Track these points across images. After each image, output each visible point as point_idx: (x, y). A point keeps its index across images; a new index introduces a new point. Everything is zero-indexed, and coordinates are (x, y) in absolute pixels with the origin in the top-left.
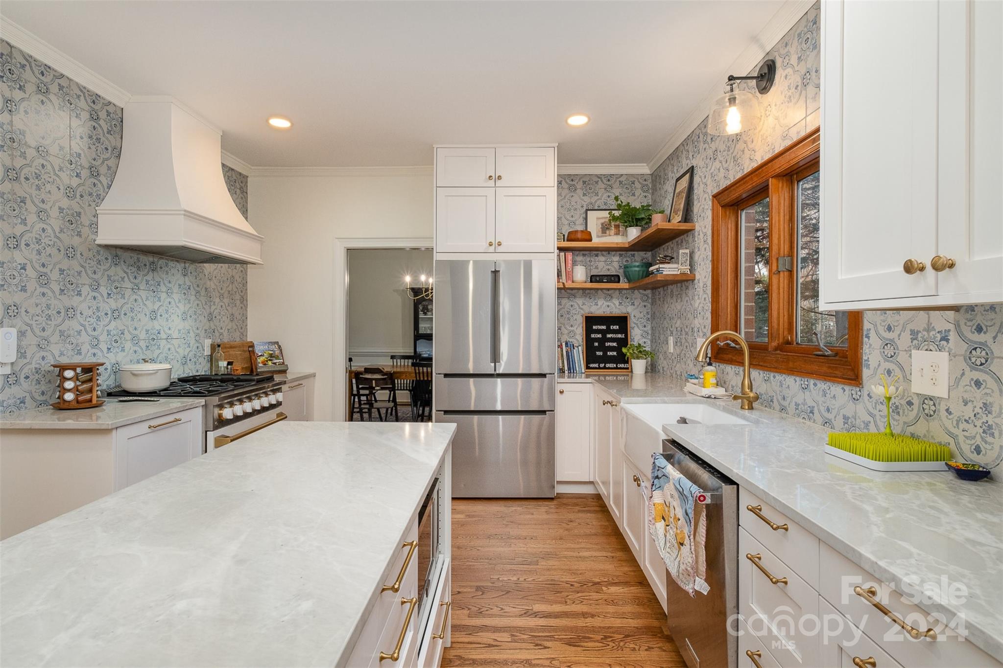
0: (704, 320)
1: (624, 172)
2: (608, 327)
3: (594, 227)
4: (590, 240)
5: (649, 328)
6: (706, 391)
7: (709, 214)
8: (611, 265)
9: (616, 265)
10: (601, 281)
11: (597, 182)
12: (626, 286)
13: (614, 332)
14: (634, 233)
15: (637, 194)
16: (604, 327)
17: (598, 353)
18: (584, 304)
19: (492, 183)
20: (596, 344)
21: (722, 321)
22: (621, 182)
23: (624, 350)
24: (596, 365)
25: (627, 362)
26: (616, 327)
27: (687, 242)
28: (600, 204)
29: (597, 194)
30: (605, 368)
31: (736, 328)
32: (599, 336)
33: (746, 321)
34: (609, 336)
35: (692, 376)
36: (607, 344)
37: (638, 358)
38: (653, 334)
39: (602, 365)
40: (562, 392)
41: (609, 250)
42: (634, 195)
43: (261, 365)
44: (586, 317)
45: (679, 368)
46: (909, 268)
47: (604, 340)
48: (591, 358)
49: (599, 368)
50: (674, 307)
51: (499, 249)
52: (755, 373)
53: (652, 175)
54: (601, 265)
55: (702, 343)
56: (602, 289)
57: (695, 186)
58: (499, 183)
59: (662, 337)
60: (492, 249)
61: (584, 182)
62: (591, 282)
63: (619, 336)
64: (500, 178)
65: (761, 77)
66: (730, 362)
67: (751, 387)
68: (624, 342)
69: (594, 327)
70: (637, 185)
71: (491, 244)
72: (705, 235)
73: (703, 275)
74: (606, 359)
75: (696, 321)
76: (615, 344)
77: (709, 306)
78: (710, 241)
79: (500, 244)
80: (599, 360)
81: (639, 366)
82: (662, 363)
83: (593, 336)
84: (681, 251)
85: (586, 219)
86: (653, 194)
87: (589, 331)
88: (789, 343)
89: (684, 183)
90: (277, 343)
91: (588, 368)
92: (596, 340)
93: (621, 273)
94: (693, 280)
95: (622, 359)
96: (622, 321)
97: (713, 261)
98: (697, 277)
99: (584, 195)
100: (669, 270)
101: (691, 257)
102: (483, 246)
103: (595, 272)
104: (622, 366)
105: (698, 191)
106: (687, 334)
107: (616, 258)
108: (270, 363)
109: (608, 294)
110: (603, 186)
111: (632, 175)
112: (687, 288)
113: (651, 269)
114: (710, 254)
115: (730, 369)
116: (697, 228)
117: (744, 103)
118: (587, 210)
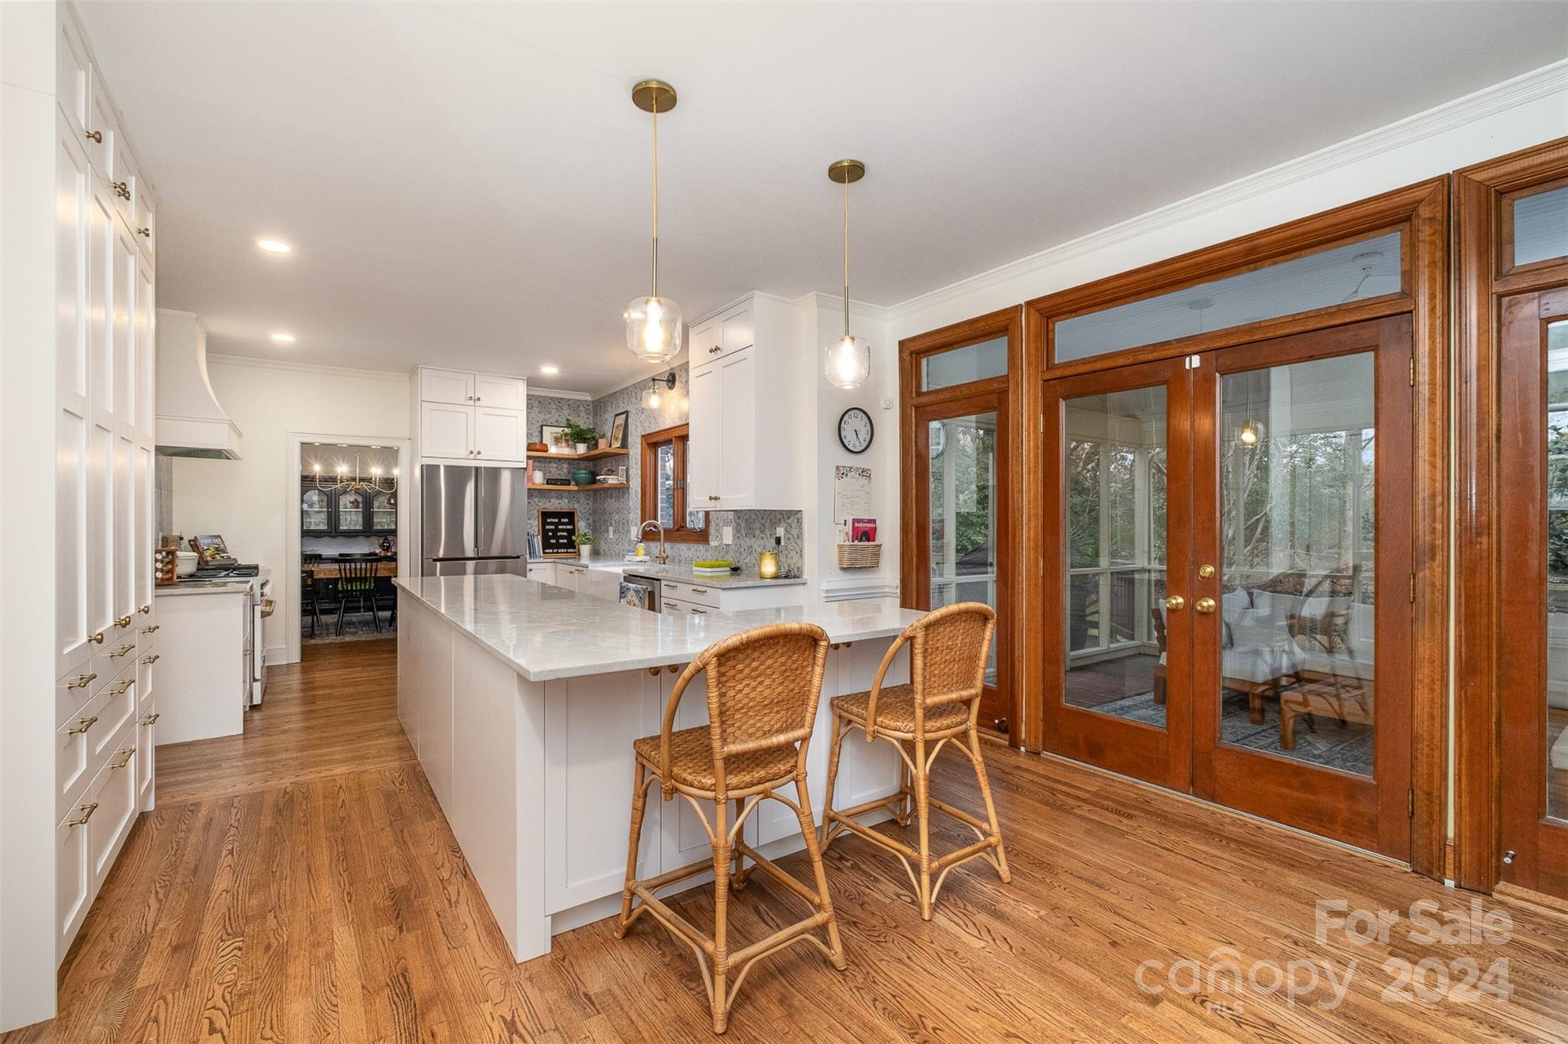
0: (635, 514)
1: (573, 397)
2: (560, 520)
3: (547, 439)
4: (547, 451)
5: (591, 521)
6: (639, 558)
7: (639, 446)
8: (563, 472)
9: (565, 470)
10: (556, 484)
11: (550, 403)
12: (576, 488)
13: (565, 524)
14: (581, 449)
15: (582, 415)
16: (556, 520)
17: (552, 541)
18: (539, 501)
19: (471, 402)
20: (550, 534)
21: (648, 516)
22: (569, 405)
23: (574, 538)
24: (551, 551)
25: (574, 547)
26: (566, 520)
27: (623, 460)
28: (552, 420)
29: (550, 413)
30: (557, 552)
31: (656, 518)
32: (553, 527)
33: (662, 515)
34: (560, 527)
35: (629, 551)
36: (559, 534)
37: (585, 544)
38: (595, 526)
39: (555, 551)
40: (531, 570)
41: (559, 460)
42: (579, 416)
43: (209, 559)
44: (542, 513)
45: (617, 549)
46: (710, 499)
47: (557, 530)
48: (546, 545)
49: (553, 553)
50: (611, 504)
51: (479, 457)
52: (666, 545)
53: (593, 402)
54: (553, 470)
55: (635, 532)
56: (554, 490)
57: (630, 425)
58: (477, 403)
59: (603, 528)
60: (472, 456)
61: (540, 402)
62: (548, 484)
63: (569, 527)
64: (479, 399)
65: (668, 381)
66: (653, 540)
67: (664, 552)
68: (572, 532)
69: (549, 520)
70: (582, 408)
71: (472, 453)
72: (636, 459)
73: (635, 485)
74: (558, 546)
75: (631, 515)
76: (565, 534)
77: (639, 506)
78: (639, 464)
79: (479, 453)
80: (552, 546)
81: (585, 549)
82: (603, 546)
83: (547, 527)
84: (620, 468)
85: (541, 432)
86: (594, 417)
87: (544, 523)
88: (682, 527)
89: (621, 420)
90: (219, 537)
91: (544, 553)
92: (551, 530)
93: (569, 477)
94: (628, 488)
95: (571, 545)
96: (571, 516)
97: (642, 477)
98: (631, 486)
99: (540, 412)
100: (612, 480)
101: (627, 472)
102: (464, 453)
103: (548, 476)
104: (571, 550)
105: (631, 428)
106: (623, 524)
107: (565, 466)
108: (217, 556)
109: (559, 495)
110: (555, 407)
111: (578, 400)
112: (624, 493)
113: (598, 478)
114: (640, 472)
115: (652, 545)
116: (631, 453)
117: (660, 394)
118: (542, 426)
